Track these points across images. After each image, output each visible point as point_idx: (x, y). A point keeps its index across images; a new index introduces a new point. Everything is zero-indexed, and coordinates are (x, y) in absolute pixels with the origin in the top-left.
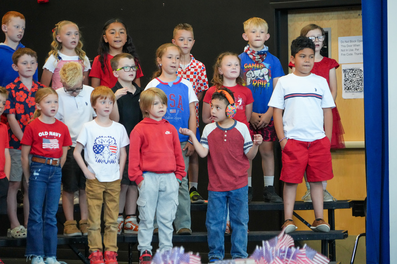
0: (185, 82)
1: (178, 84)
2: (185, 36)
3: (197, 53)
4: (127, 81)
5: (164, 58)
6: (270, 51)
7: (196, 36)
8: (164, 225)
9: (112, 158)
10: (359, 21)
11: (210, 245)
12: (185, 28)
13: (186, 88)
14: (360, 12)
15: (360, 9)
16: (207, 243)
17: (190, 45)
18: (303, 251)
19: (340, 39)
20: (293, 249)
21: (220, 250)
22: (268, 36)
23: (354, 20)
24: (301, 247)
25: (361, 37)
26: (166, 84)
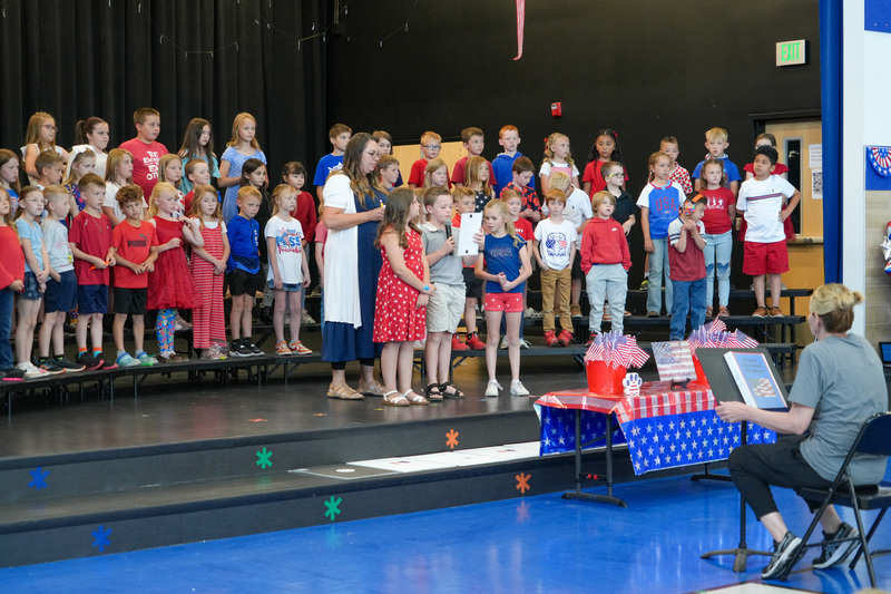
0: (676, 185)
1: (669, 187)
2: (670, 148)
3: (681, 161)
4: (614, 185)
5: (657, 166)
6: (729, 158)
7: (680, 148)
8: (617, 309)
9: (562, 251)
10: (819, 131)
11: (672, 327)
12: (671, 141)
13: (676, 191)
14: (820, 124)
15: (820, 120)
16: (669, 325)
17: (675, 155)
18: (735, 334)
19: (810, 146)
20: (725, 333)
21: (681, 332)
22: (728, 144)
23: (814, 130)
24: (733, 331)
25: (821, 145)
26: (660, 189)
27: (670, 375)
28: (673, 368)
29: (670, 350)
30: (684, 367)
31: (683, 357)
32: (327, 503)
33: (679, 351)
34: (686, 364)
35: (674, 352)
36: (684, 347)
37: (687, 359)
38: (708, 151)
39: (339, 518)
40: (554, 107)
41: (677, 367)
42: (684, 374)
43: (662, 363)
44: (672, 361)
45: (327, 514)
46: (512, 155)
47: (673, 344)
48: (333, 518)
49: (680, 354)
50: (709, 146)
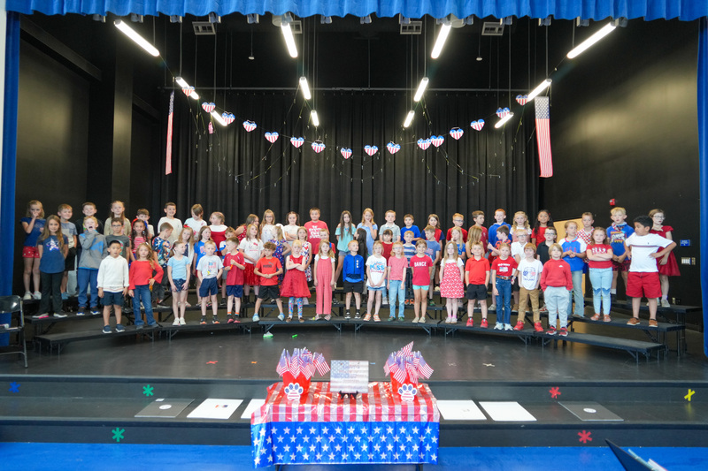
9: (533, 278)
22: (626, 216)
27: (340, 387)
28: (345, 381)
29: (348, 367)
30: (357, 381)
31: (358, 373)
32: (113, 431)
33: (356, 369)
34: (360, 379)
35: (350, 369)
36: (362, 366)
37: (362, 376)
38: (613, 221)
39: (122, 441)
40: (611, 201)
41: (350, 381)
42: (355, 388)
43: (336, 377)
44: (348, 375)
45: (114, 438)
46: (500, 224)
47: (351, 363)
48: (118, 440)
49: (357, 372)
50: (613, 218)
